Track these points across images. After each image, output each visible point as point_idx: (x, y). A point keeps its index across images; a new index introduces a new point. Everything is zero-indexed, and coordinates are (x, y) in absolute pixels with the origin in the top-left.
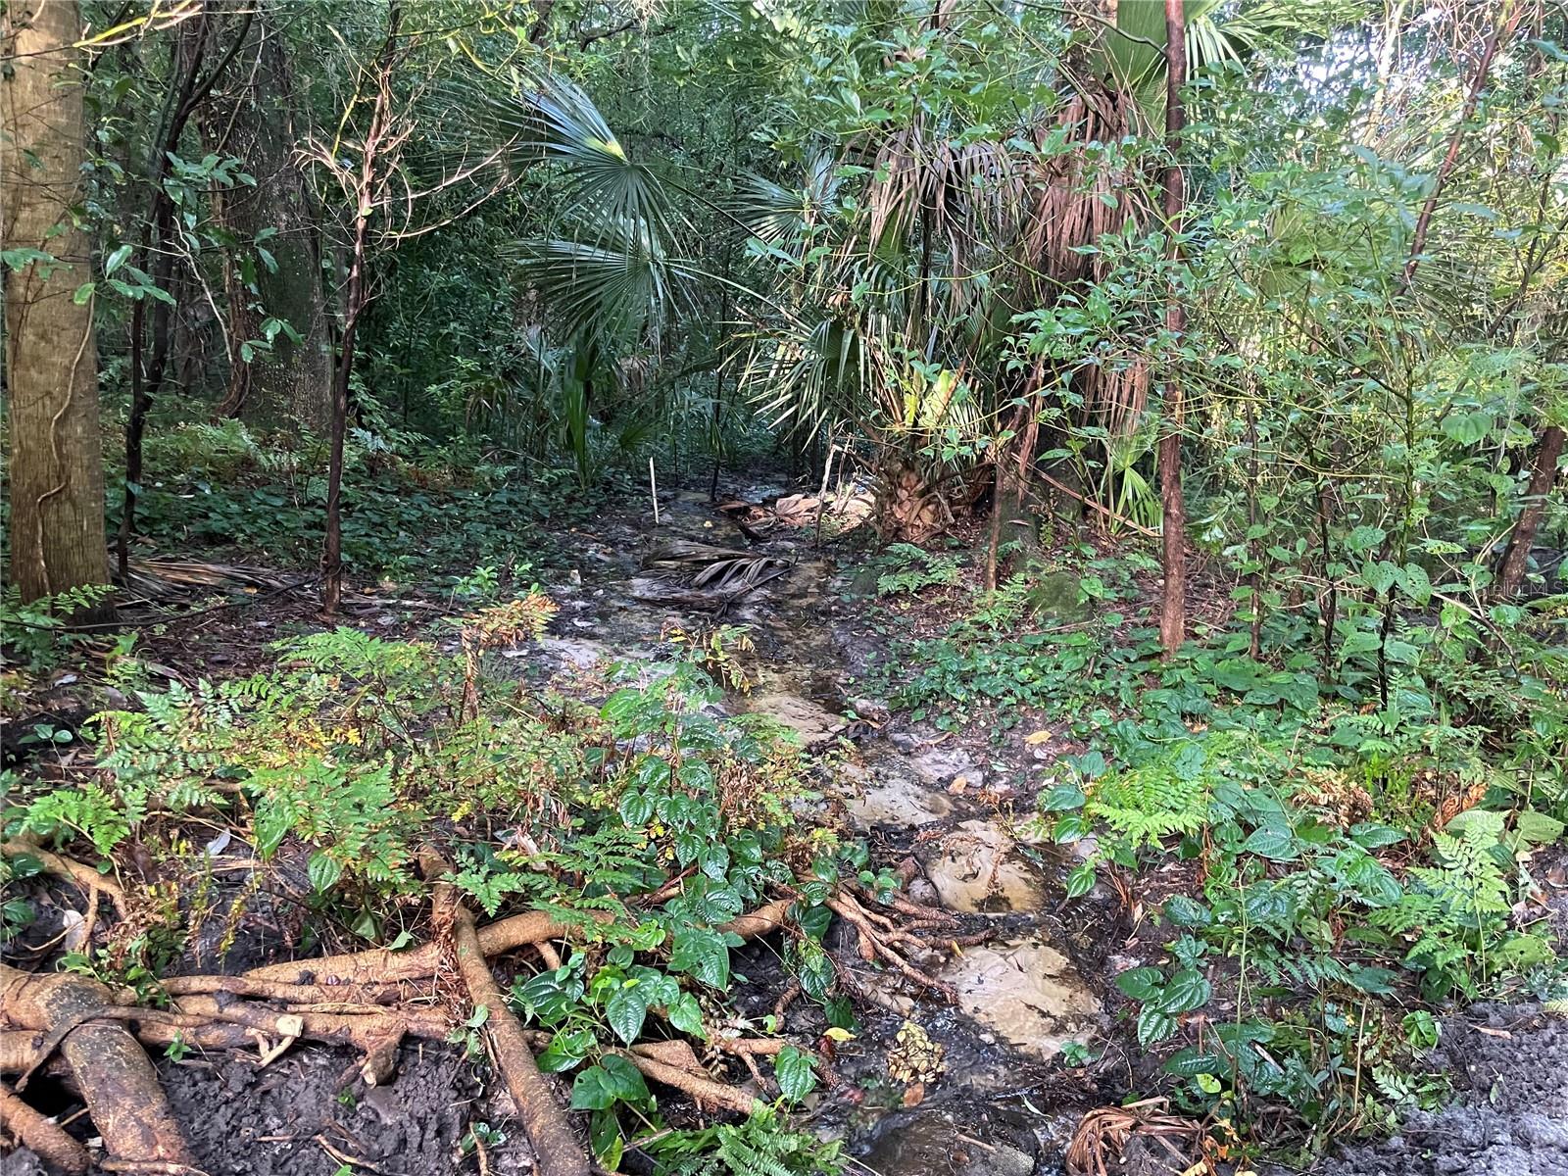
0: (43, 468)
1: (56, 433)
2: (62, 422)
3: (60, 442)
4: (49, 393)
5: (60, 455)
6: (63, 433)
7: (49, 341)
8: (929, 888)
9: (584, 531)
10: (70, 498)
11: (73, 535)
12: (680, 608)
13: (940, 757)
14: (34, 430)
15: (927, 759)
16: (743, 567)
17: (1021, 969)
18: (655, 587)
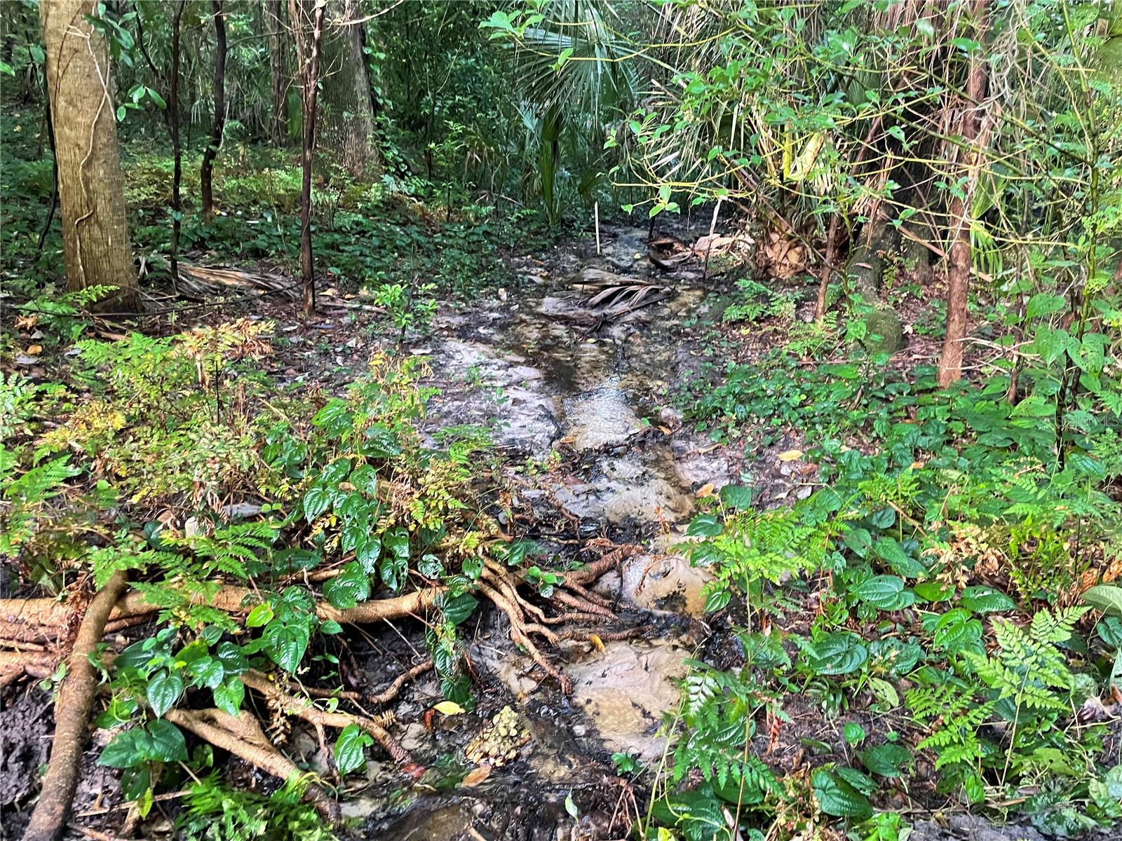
0: (77, 199)
1: (84, 175)
2: (88, 164)
3: (87, 182)
4: (78, 145)
5: (88, 191)
6: (89, 174)
7: (75, 106)
8: (618, 582)
9: (537, 258)
10: (97, 221)
11: (101, 248)
12: (566, 324)
13: (704, 464)
14: (69, 171)
15: (691, 465)
16: (632, 293)
17: (646, 669)
18: (559, 305)
